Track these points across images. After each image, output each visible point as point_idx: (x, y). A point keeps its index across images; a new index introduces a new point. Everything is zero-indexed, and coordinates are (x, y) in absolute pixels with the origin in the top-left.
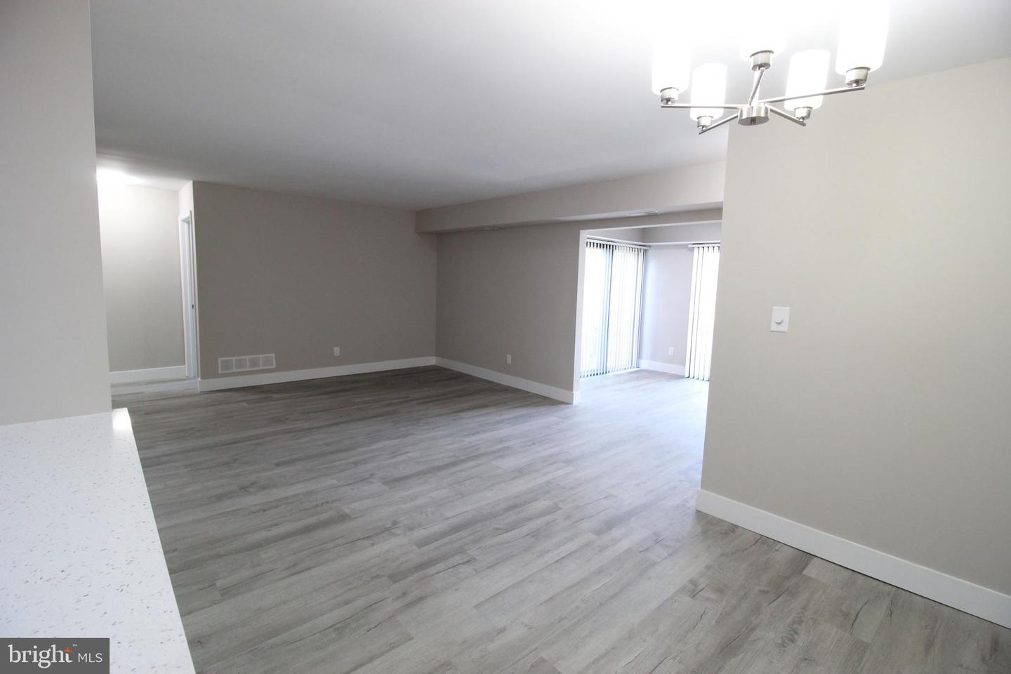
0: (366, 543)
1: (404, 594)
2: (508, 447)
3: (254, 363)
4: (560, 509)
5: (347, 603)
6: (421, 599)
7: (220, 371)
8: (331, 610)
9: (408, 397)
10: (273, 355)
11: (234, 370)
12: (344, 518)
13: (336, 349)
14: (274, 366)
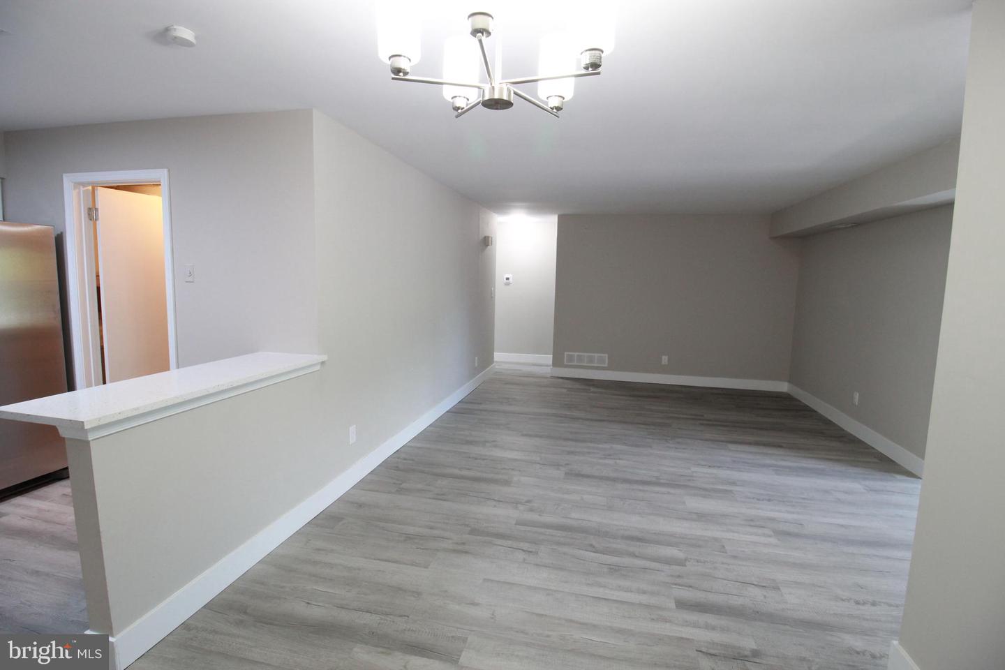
0: (494, 503)
1: (464, 544)
2: (731, 491)
3: (591, 360)
4: (685, 566)
5: (431, 528)
6: (466, 552)
7: (565, 363)
8: (420, 527)
9: (703, 416)
10: (607, 355)
11: (575, 363)
12: (507, 483)
13: (664, 357)
14: (606, 365)
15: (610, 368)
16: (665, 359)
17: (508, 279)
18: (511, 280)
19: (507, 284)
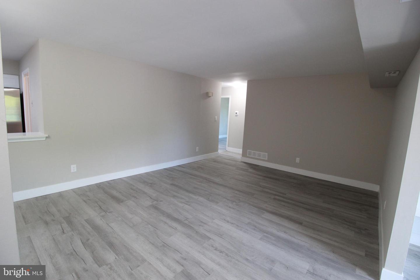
3: (259, 155)
7: (248, 155)
10: (267, 154)
11: (252, 156)
13: (297, 159)
14: (267, 159)
15: (268, 161)
16: (298, 160)
17: (236, 113)
18: (237, 114)
19: (236, 116)
